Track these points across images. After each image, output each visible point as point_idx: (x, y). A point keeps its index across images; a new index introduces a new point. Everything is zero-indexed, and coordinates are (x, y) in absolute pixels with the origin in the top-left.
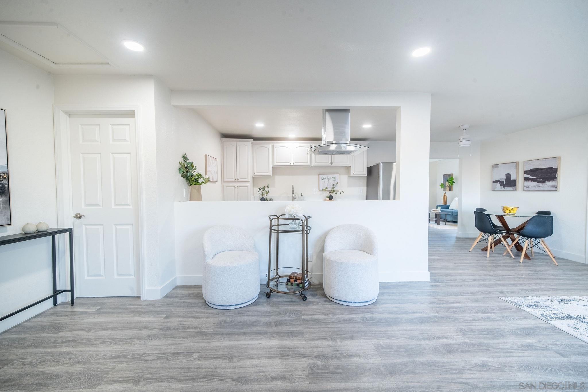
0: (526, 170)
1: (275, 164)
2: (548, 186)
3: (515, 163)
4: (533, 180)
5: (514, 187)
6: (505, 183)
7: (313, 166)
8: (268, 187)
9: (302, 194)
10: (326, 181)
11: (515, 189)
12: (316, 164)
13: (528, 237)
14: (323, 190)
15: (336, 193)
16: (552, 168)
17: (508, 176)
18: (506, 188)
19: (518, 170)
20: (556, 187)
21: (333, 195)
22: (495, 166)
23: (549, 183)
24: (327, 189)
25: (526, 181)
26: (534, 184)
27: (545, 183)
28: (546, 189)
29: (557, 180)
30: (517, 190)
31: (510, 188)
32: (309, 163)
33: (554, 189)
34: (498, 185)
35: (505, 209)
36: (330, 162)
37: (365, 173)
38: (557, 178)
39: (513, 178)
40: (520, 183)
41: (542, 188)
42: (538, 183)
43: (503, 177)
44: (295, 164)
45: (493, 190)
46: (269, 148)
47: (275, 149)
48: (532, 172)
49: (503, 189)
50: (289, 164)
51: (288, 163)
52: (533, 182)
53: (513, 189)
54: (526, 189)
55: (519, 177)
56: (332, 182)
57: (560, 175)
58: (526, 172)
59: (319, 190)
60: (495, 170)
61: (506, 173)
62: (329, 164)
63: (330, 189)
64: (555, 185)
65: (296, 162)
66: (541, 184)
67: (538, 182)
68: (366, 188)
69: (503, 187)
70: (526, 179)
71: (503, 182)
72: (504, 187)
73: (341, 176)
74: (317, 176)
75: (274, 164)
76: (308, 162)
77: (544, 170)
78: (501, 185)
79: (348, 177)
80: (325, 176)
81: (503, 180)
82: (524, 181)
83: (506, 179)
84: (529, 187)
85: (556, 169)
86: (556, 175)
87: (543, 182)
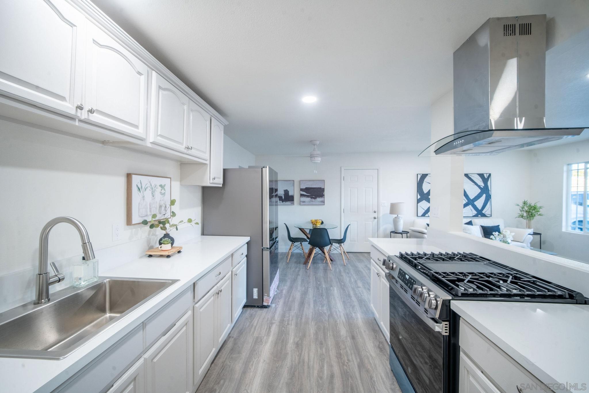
0: (302, 188)
2: (318, 201)
3: (291, 181)
4: (308, 196)
5: (292, 202)
6: (283, 198)
10: (148, 194)
14: (145, 223)
16: (320, 188)
17: (286, 192)
19: (295, 187)
20: (323, 202)
23: (319, 199)
24: (153, 220)
25: (302, 197)
26: (308, 199)
27: (316, 199)
28: (317, 204)
29: (324, 197)
30: (294, 205)
31: (288, 203)
33: (322, 203)
38: (324, 195)
39: (291, 194)
40: (297, 198)
41: (314, 203)
43: (281, 193)
48: (307, 190)
49: (282, 204)
52: (307, 198)
53: (292, 204)
54: (302, 203)
55: (296, 193)
57: (326, 193)
58: (302, 190)
59: (130, 225)
61: (285, 189)
64: (323, 201)
66: (313, 200)
67: (311, 198)
69: (281, 202)
70: (302, 195)
71: (282, 197)
72: (283, 202)
77: (315, 189)
78: (280, 200)
80: (145, 180)
81: (282, 196)
82: (301, 197)
83: (284, 195)
84: (304, 202)
85: (324, 189)
86: (324, 193)
87: (315, 198)
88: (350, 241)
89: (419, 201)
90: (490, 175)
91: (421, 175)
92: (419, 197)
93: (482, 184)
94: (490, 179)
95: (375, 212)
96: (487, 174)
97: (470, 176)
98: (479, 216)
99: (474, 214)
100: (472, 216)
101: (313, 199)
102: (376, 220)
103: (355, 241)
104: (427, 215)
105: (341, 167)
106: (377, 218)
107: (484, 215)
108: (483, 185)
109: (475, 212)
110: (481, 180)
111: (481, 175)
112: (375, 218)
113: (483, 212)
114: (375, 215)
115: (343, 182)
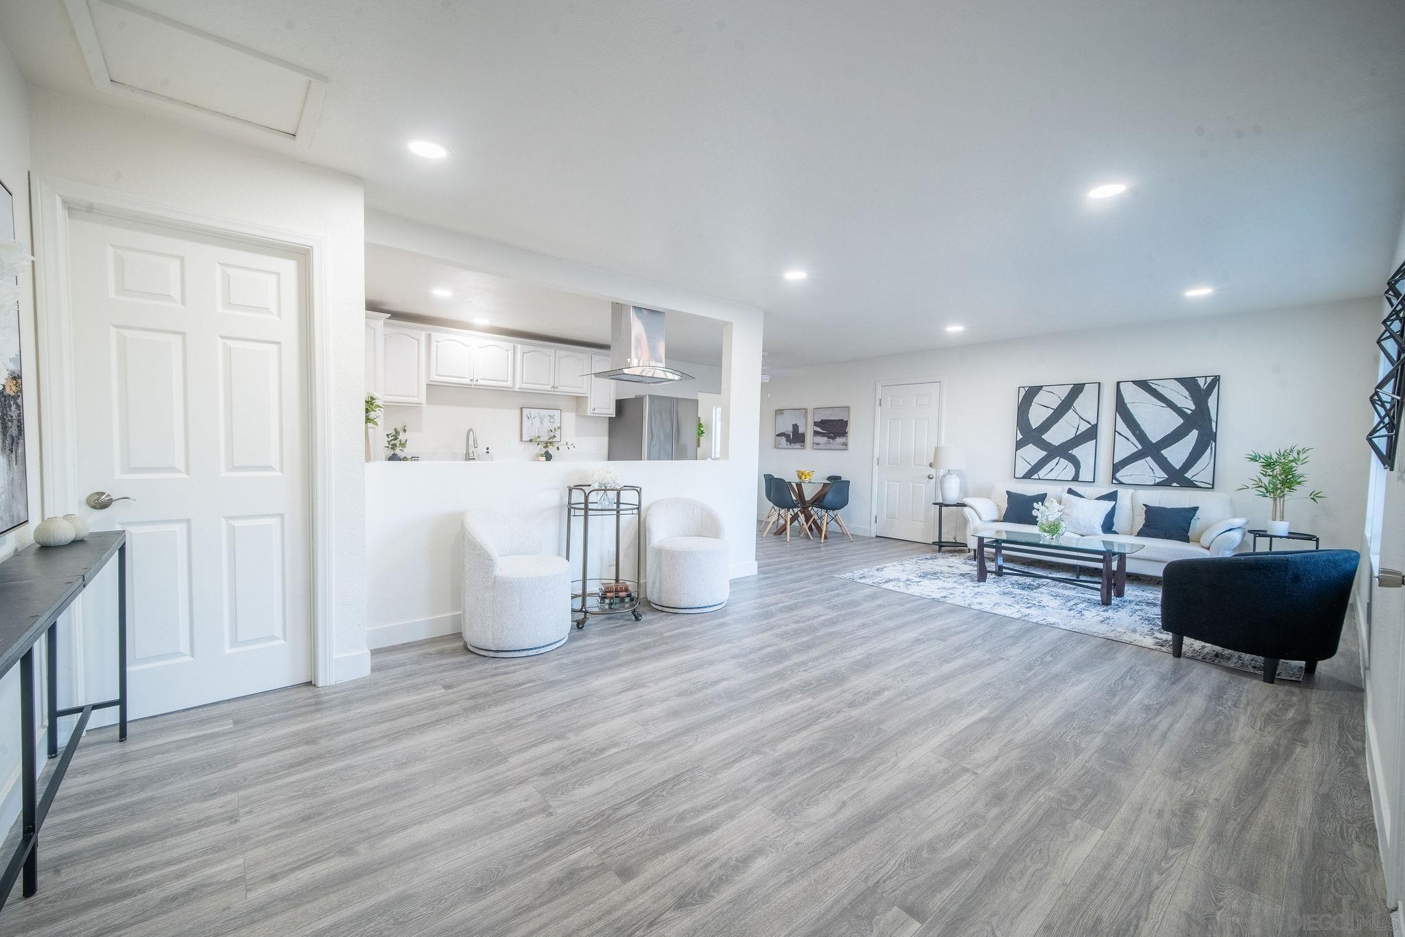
0: (816, 420)
1: (434, 377)
2: (839, 443)
3: (804, 411)
4: (823, 435)
5: (802, 444)
6: (791, 437)
7: (518, 390)
8: (405, 431)
9: (488, 449)
10: (537, 422)
11: (803, 447)
12: (525, 386)
13: (827, 509)
14: (531, 441)
15: (558, 449)
16: (842, 420)
17: (795, 427)
18: (792, 444)
19: (807, 420)
20: (845, 444)
21: (552, 450)
22: (779, 412)
23: (839, 440)
24: (538, 440)
25: (816, 436)
26: (823, 440)
27: (835, 440)
28: (837, 447)
29: (847, 436)
30: (805, 448)
31: (797, 445)
32: (509, 384)
33: (844, 447)
34: (783, 439)
35: (800, 474)
36: (552, 384)
37: (612, 412)
38: (847, 433)
39: (801, 430)
40: (809, 437)
41: (832, 446)
42: (828, 439)
43: (789, 429)
44: (480, 382)
45: (777, 447)
46: (418, 340)
47: (434, 344)
48: (823, 424)
49: (789, 446)
50: (467, 381)
51: (465, 378)
52: (823, 437)
53: (801, 446)
54: (815, 447)
55: (808, 429)
56: (547, 425)
57: (851, 429)
58: (816, 424)
59: (521, 440)
60: (779, 417)
61: (793, 424)
62: (548, 388)
63: (546, 439)
64: (845, 442)
65: (481, 379)
66: (831, 441)
67: (829, 437)
68: (606, 439)
69: (788, 443)
70: (816, 433)
71: (789, 436)
72: (790, 444)
73: (565, 415)
74: (518, 412)
75: (432, 379)
76: (507, 381)
77: (834, 423)
78: (787, 441)
79: (577, 416)
80: (534, 412)
81: (789, 433)
82: (814, 436)
83: (792, 432)
84: (819, 444)
85: (847, 422)
86: (847, 430)
87: (834, 438)
88: (887, 517)
89: (1019, 445)
90: (1216, 380)
91: (1027, 389)
92: (1020, 436)
93: (1188, 405)
94: (1215, 390)
95: (931, 465)
96: (1206, 377)
97: (1153, 386)
98: (1175, 484)
99: (1158, 480)
100: (1153, 483)
101: (831, 439)
102: (933, 481)
103: (895, 520)
104: (1035, 476)
105: (875, 382)
106: (935, 477)
107: (1190, 484)
108: (1193, 407)
109: (1161, 475)
110: (1187, 393)
111: (1189, 383)
112: (929, 477)
113: (1188, 475)
114: (932, 472)
115: (878, 409)
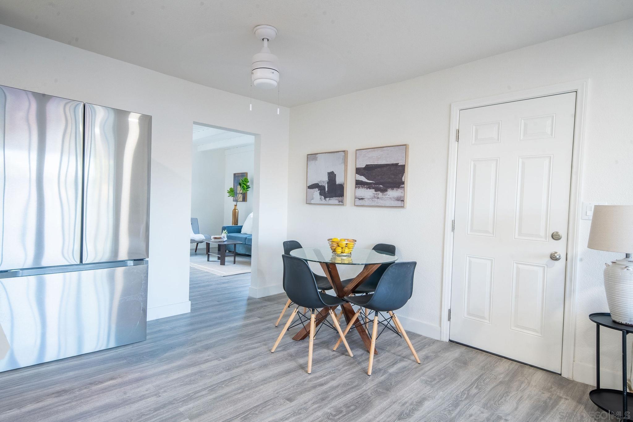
0: (358, 166)
2: (391, 198)
3: (343, 154)
4: (369, 186)
5: (340, 198)
6: (326, 189)
11: (342, 203)
13: (377, 310)
16: (396, 165)
17: (332, 176)
18: (328, 199)
19: (347, 165)
20: (401, 200)
22: (312, 157)
23: (392, 193)
25: (359, 187)
26: (368, 193)
27: (386, 193)
28: (388, 203)
29: (404, 187)
30: (345, 205)
31: (334, 201)
33: (399, 203)
34: (316, 192)
38: (403, 183)
39: (339, 181)
40: (350, 190)
41: (381, 201)
42: (376, 193)
43: (324, 179)
45: (308, 203)
48: (368, 170)
49: (324, 201)
52: (368, 189)
53: (339, 202)
54: (359, 202)
55: (348, 179)
57: (409, 177)
58: (359, 171)
60: (312, 164)
61: (329, 172)
64: (401, 197)
66: (380, 194)
67: (377, 190)
69: (323, 197)
70: (359, 184)
71: (324, 187)
72: (325, 198)
77: (385, 169)
78: (321, 194)
81: (324, 184)
82: (356, 187)
83: (328, 183)
84: (362, 199)
85: (403, 167)
86: (403, 178)
87: (383, 191)
88: (469, 315)
95: (555, 237)
101: (379, 192)
102: (560, 264)
103: (483, 318)
105: (450, 105)
106: (563, 257)
112: (554, 258)
114: (559, 247)
115: (454, 144)
